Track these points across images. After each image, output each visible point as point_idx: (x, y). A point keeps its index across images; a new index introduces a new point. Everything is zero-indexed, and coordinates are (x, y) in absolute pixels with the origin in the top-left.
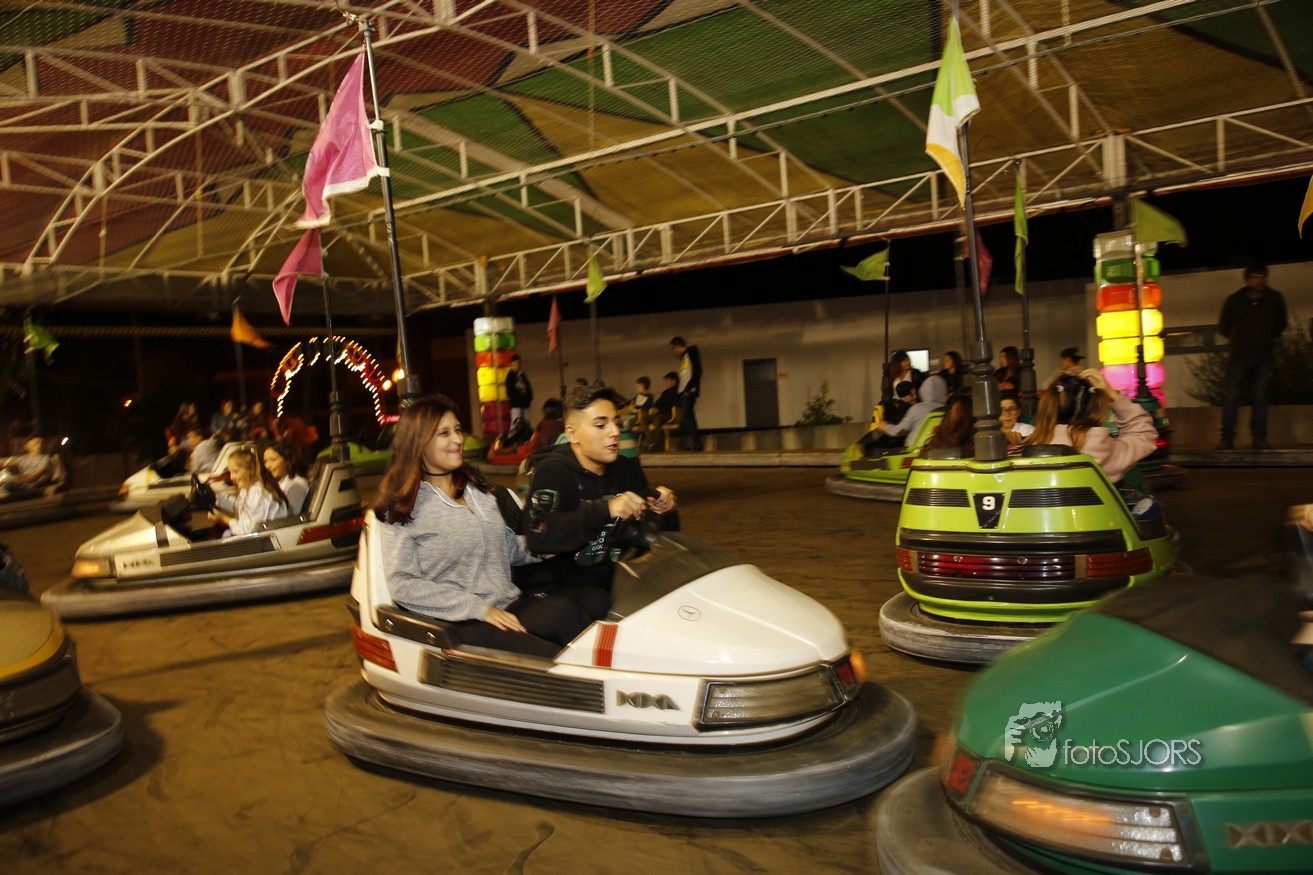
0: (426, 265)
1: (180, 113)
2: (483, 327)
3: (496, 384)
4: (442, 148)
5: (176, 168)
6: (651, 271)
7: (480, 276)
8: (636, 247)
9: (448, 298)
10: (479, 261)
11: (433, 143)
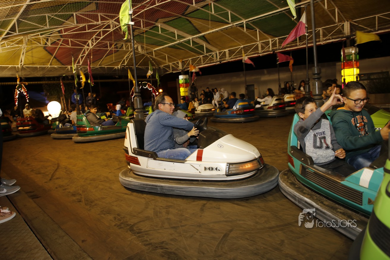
0: (167, 63)
1: (108, 26)
2: (181, 77)
3: (185, 92)
4: (171, 32)
5: (107, 41)
6: (223, 62)
7: (180, 65)
8: (219, 56)
9: (172, 71)
10: (180, 61)
11: (169, 31)
